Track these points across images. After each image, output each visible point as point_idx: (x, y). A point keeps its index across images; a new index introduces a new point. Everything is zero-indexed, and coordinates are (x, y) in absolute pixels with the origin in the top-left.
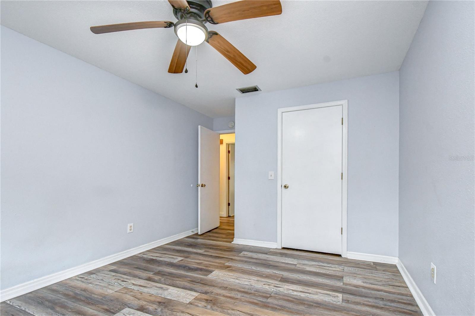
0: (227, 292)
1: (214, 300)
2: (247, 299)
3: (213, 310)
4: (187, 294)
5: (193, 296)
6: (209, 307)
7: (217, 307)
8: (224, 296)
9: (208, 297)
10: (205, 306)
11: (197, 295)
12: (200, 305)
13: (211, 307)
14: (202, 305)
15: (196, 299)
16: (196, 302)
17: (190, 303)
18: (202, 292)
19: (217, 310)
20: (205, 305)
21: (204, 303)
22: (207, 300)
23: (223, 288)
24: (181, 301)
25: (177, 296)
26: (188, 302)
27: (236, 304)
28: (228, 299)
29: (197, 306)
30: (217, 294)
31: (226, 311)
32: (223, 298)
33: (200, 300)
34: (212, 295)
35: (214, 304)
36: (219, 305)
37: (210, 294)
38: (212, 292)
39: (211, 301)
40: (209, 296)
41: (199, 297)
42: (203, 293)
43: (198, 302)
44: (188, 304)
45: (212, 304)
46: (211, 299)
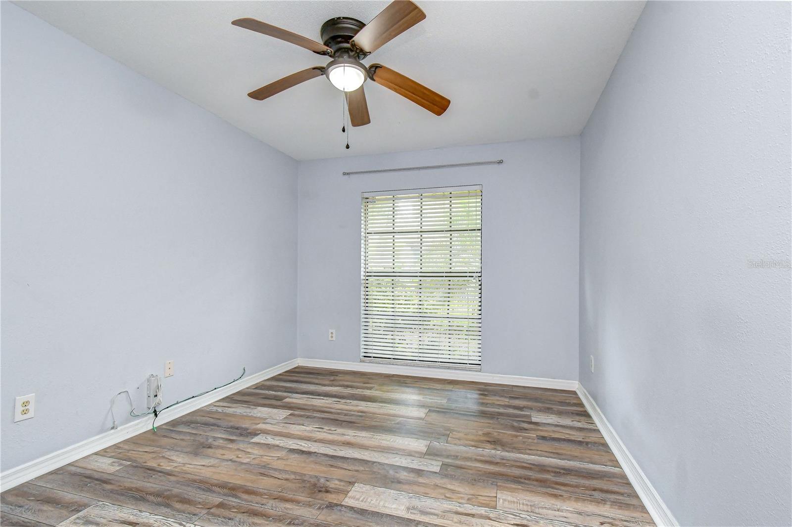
0: (291, 512)
1: (315, 492)
2: (258, 499)
3: (316, 477)
4: (365, 502)
5: (353, 498)
6: (322, 480)
7: (310, 481)
8: (297, 502)
9: (326, 498)
10: (328, 481)
11: (347, 500)
12: (337, 482)
13: (318, 480)
14: (332, 482)
15: (346, 493)
16: (344, 486)
17: (352, 483)
18: (339, 508)
19: (310, 477)
20: (328, 483)
21: (331, 486)
22: (327, 491)
23: (296, 522)
24: (368, 487)
25: (382, 496)
26: (356, 485)
27: (280, 490)
28: (290, 496)
29: (340, 480)
30: (310, 506)
31: (297, 476)
32: (301, 498)
33: (338, 491)
34: (319, 503)
35: (315, 485)
36: (308, 485)
37: (323, 504)
38: (319, 508)
39: (320, 491)
40: (323, 500)
41: (341, 496)
42: (337, 505)
43: (339, 487)
44: (355, 482)
45: (318, 485)
46: (321, 495)
